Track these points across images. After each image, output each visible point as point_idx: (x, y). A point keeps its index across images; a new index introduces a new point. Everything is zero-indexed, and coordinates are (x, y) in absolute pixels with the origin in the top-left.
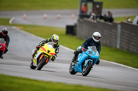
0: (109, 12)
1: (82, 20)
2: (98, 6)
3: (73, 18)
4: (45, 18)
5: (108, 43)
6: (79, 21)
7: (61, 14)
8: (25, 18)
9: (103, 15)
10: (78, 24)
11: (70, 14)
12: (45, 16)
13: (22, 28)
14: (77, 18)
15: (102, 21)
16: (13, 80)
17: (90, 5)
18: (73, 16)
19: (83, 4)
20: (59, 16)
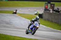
0: (58, 8)
1: (45, 12)
2: (53, 6)
3: (42, 11)
4: (29, 11)
5: (57, 22)
6: (44, 12)
7: (36, 9)
8: (20, 11)
9: (55, 9)
10: (44, 13)
11: (40, 9)
12: (29, 9)
13: (19, 15)
14: (43, 11)
15: (55, 12)
16: (15, 38)
17: (49, 5)
18: (42, 10)
19: (46, 4)
20: (35, 10)
